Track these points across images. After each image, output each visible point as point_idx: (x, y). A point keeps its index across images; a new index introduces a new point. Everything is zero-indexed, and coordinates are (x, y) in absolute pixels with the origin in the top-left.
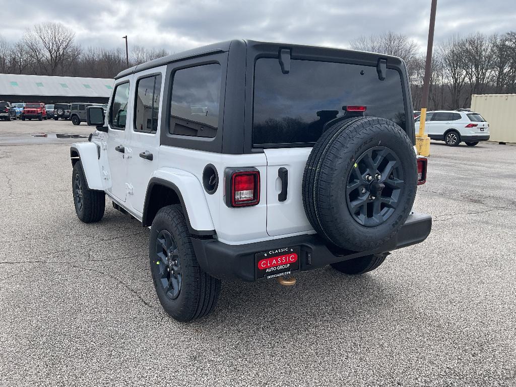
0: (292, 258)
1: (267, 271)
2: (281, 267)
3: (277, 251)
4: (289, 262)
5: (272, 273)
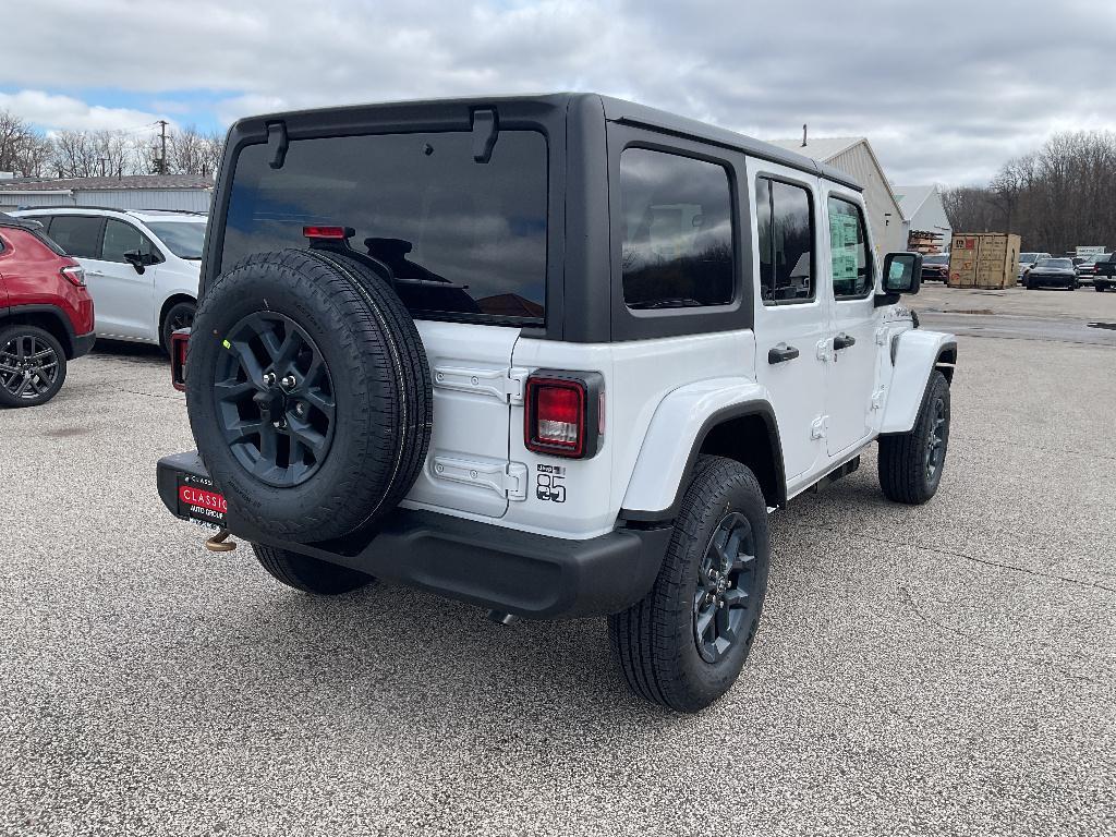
1: (192, 508)
2: (210, 513)
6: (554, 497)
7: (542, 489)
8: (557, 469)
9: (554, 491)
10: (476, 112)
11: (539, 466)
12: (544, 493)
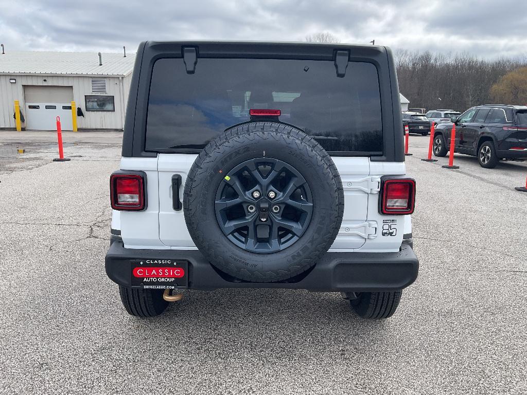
0: (177, 272)
1: (145, 280)
2: (163, 280)
3: (156, 262)
4: (174, 276)
5: (152, 283)
6: (391, 234)
7: (385, 231)
8: (393, 220)
9: (391, 231)
10: (338, 52)
11: (384, 221)
12: (386, 233)
